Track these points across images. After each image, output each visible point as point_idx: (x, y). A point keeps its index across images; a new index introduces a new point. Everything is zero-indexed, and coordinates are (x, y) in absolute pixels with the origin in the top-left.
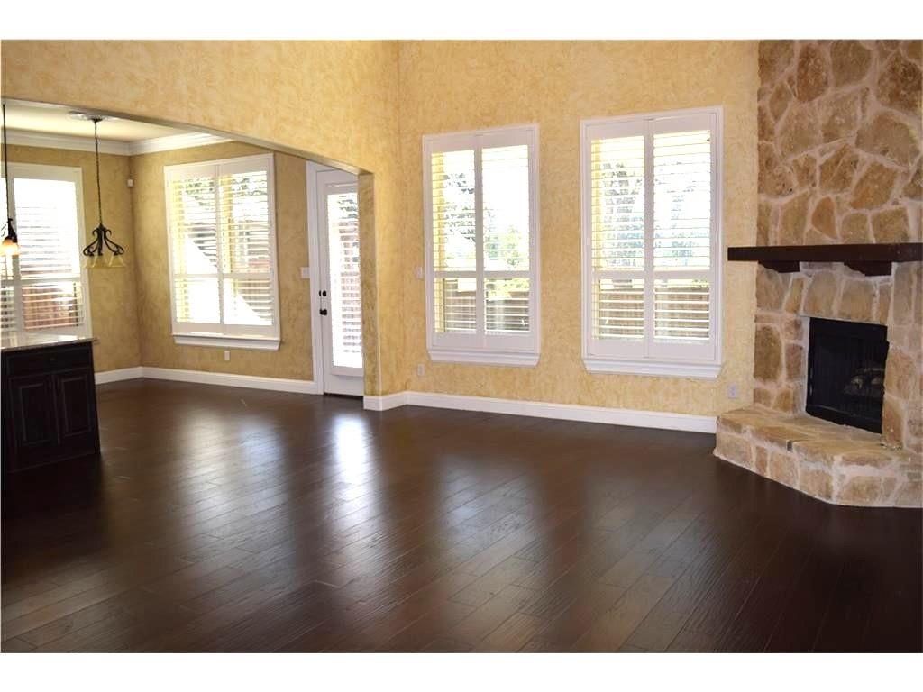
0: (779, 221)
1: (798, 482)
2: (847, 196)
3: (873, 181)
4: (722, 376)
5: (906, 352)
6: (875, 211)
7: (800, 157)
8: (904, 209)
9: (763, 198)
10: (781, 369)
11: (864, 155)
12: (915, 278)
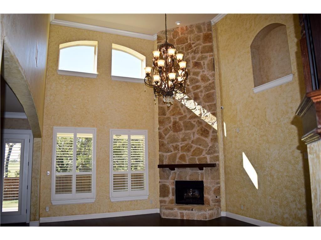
0: (167, 159)
1: (195, 218)
2: (190, 154)
3: (197, 151)
4: (149, 198)
5: (209, 186)
6: (198, 157)
7: (174, 144)
8: (206, 157)
9: (161, 153)
10: (170, 193)
11: (193, 145)
12: (210, 171)
